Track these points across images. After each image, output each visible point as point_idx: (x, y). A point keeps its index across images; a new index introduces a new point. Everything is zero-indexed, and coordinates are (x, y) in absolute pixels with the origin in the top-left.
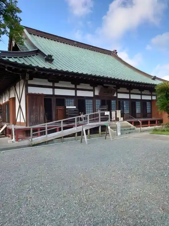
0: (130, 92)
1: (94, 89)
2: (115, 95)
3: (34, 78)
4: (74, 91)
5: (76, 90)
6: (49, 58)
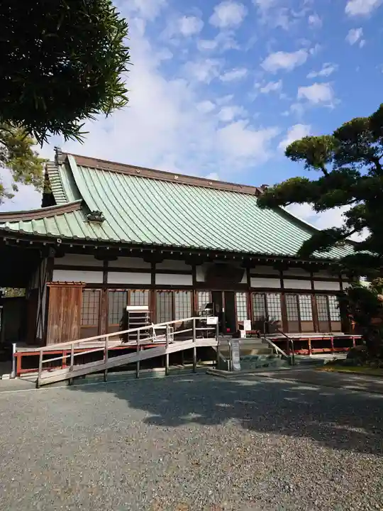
0: (282, 273)
1: (194, 269)
2: (244, 281)
3: (66, 254)
4: (149, 275)
5: (153, 272)
6: (97, 217)
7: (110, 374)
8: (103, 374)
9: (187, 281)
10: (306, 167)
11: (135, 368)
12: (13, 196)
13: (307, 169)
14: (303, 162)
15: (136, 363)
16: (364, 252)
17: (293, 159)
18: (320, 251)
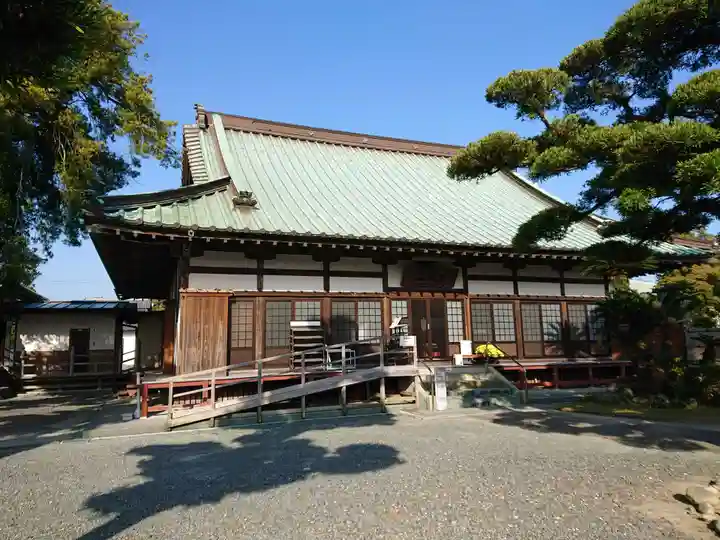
0: (515, 273)
1: (385, 270)
2: (459, 285)
3: (206, 252)
4: (322, 278)
5: (327, 275)
6: (245, 199)
7: (264, 413)
8: (255, 413)
9: (374, 286)
10: (519, 115)
11: (299, 406)
12: (139, 174)
13: (520, 118)
14: (512, 109)
15: (299, 399)
16: (617, 238)
17: (499, 106)
18: (550, 238)
